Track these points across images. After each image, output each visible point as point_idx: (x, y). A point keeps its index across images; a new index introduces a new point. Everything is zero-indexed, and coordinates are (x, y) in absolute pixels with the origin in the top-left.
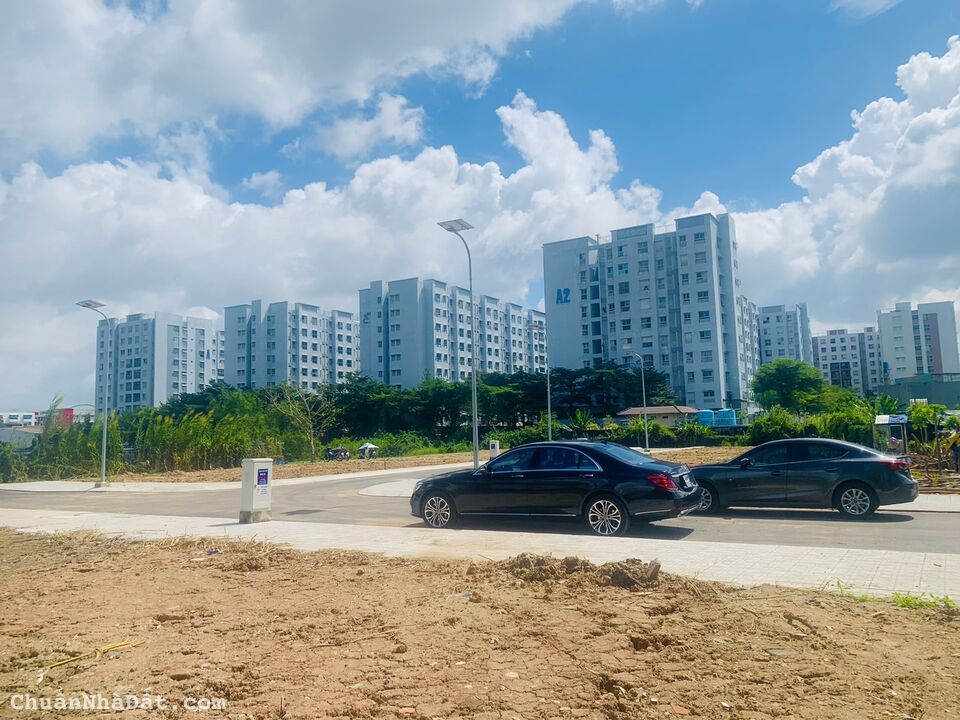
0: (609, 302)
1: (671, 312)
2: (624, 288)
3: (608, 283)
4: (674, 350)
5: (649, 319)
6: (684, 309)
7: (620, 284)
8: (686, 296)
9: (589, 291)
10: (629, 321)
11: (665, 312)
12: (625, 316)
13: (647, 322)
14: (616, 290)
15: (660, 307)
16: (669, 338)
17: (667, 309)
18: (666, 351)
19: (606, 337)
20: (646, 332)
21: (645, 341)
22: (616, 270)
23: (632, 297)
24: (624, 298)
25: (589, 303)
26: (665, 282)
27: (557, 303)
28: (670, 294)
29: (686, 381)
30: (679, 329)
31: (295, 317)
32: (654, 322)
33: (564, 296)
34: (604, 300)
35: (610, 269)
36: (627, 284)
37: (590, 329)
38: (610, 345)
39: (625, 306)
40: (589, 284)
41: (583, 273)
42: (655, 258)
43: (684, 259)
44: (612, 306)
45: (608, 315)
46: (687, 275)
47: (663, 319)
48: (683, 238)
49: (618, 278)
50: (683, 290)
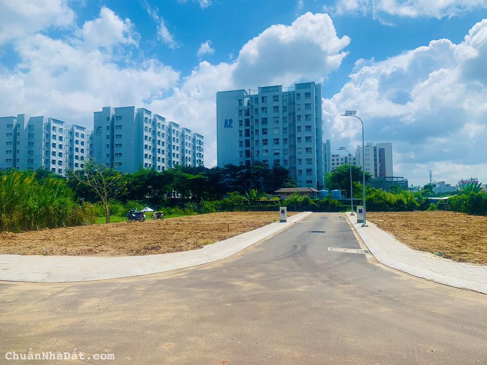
0: (255, 128)
1: (290, 136)
2: (265, 121)
3: (255, 118)
4: (291, 158)
5: (278, 140)
6: (298, 135)
7: (263, 118)
8: (299, 127)
9: (244, 121)
10: (267, 140)
11: (287, 136)
12: (265, 137)
13: (277, 141)
14: (260, 121)
15: (284, 133)
16: (288, 150)
17: (288, 134)
18: (287, 157)
19: (253, 149)
20: (276, 147)
21: (275, 152)
22: (260, 111)
23: (269, 126)
24: (265, 126)
25: (243, 128)
26: (287, 120)
27: (225, 127)
28: (290, 125)
29: (297, 174)
30: (295, 146)
31: (48, 127)
32: (281, 141)
33: (229, 123)
34: (252, 127)
35: (256, 110)
36: (266, 119)
37: (244, 144)
38: (255, 153)
39: (265, 132)
40: (244, 118)
41: (241, 111)
42: (283, 105)
43: (299, 107)
44: (257, 131)
45: (255, 136)
46: (300, 116)
47: (285, 140)
48: (299, 95)
49: (262, 115)
50: (297, 124)
